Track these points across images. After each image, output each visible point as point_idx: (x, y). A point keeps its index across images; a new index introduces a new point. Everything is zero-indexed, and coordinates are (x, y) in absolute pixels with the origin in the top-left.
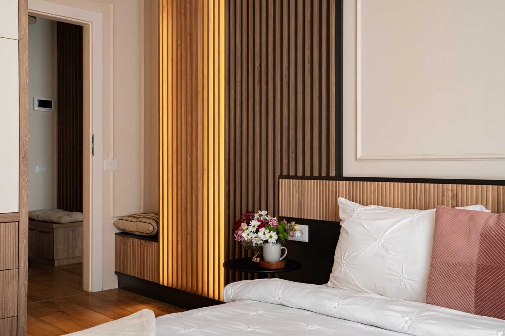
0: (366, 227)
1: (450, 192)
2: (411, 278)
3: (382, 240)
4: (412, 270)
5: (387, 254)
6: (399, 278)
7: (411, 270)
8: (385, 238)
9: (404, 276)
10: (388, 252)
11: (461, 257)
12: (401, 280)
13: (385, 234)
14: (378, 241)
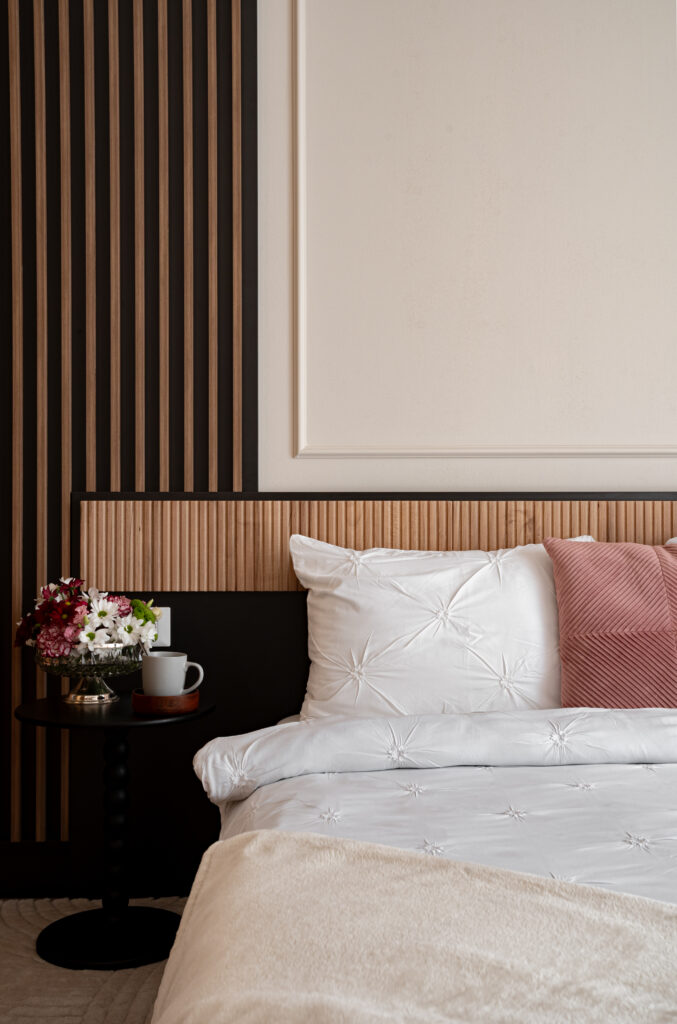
0: (403, 589)
1: (522, 516)
2: (524, 679)
3: (450, 614)
4: (523, 662)
5: (468, 640)
6: (497, 683)
7: (520, 662)
8: (455, 607)
9: (507, 676)
10: (469, 635)
11: (640, 622)
12: (501, 686)
13: (452, 603)
14: (441, 614)
